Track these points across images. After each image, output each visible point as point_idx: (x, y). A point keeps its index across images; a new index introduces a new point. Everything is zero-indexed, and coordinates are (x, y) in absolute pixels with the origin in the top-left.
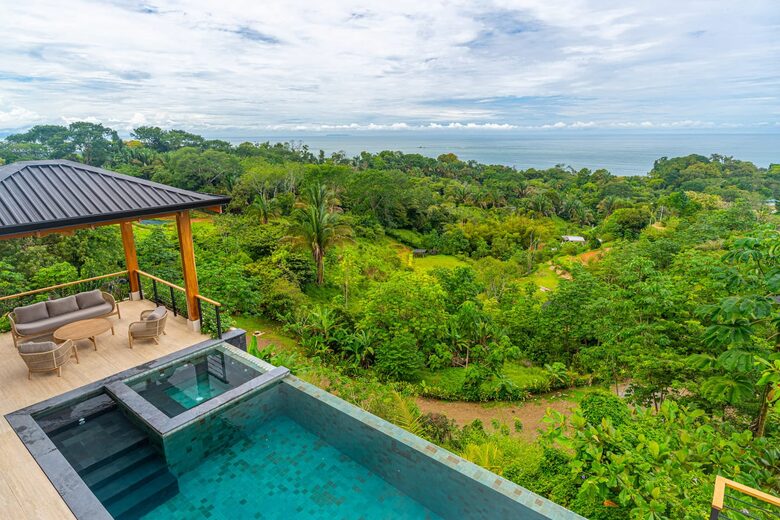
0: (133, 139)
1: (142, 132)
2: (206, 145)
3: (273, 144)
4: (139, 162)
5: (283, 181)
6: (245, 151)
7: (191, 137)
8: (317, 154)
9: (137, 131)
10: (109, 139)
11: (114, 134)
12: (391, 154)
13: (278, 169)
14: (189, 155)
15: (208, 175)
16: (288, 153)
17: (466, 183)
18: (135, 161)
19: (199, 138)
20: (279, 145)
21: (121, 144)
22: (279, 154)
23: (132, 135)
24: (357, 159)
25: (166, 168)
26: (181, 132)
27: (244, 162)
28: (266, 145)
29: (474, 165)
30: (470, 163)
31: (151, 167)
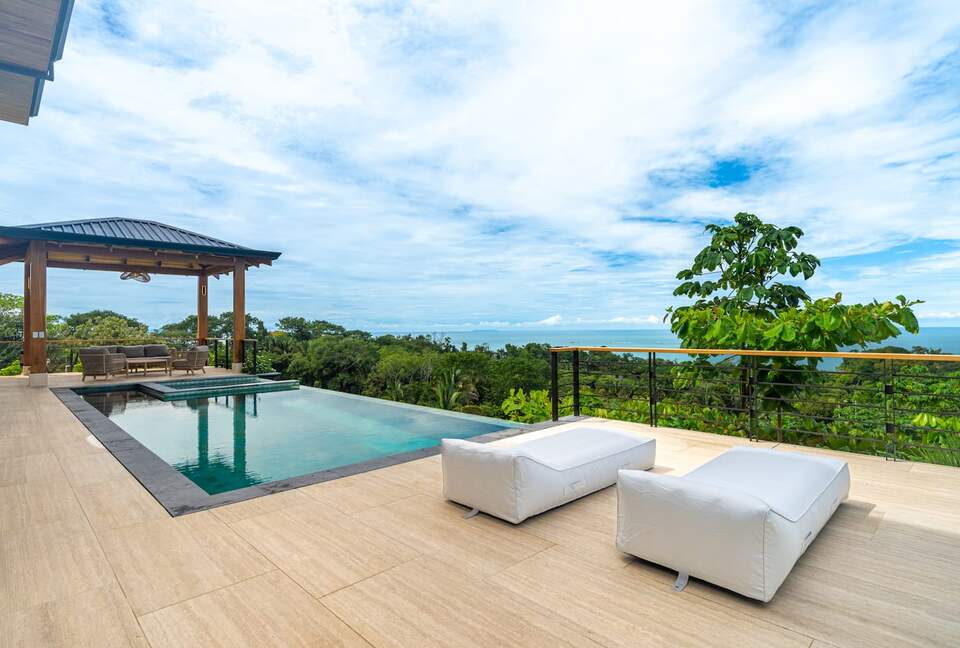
0: (277, 329)
1: (287, 322)
2: (346, 335)
3: (414, 336)
4: (279, 350)
5: (419, 370)
6: (386, 341)
7: (333, 327)
8: (459, 347)
9: (282, 321)
10: (254, 327)
11: (261, 324)
12: (538, 346)
13: (415, 357)
14: (327, 342)
15: (343, 363)
16: (429, 344)
17: (621, 377)
18: (276, 349)
19: (340, 328)
20: (421, 337)
21: (265, 333)
22: (421, 344)
23: (277, 325)
24: (502, 351)
25: (304, 355)
26: (324, 322)
27: (384, 349)
28: (408, 338)
29: (630, 359)
30: (626, 356)
31: (290, 354)
